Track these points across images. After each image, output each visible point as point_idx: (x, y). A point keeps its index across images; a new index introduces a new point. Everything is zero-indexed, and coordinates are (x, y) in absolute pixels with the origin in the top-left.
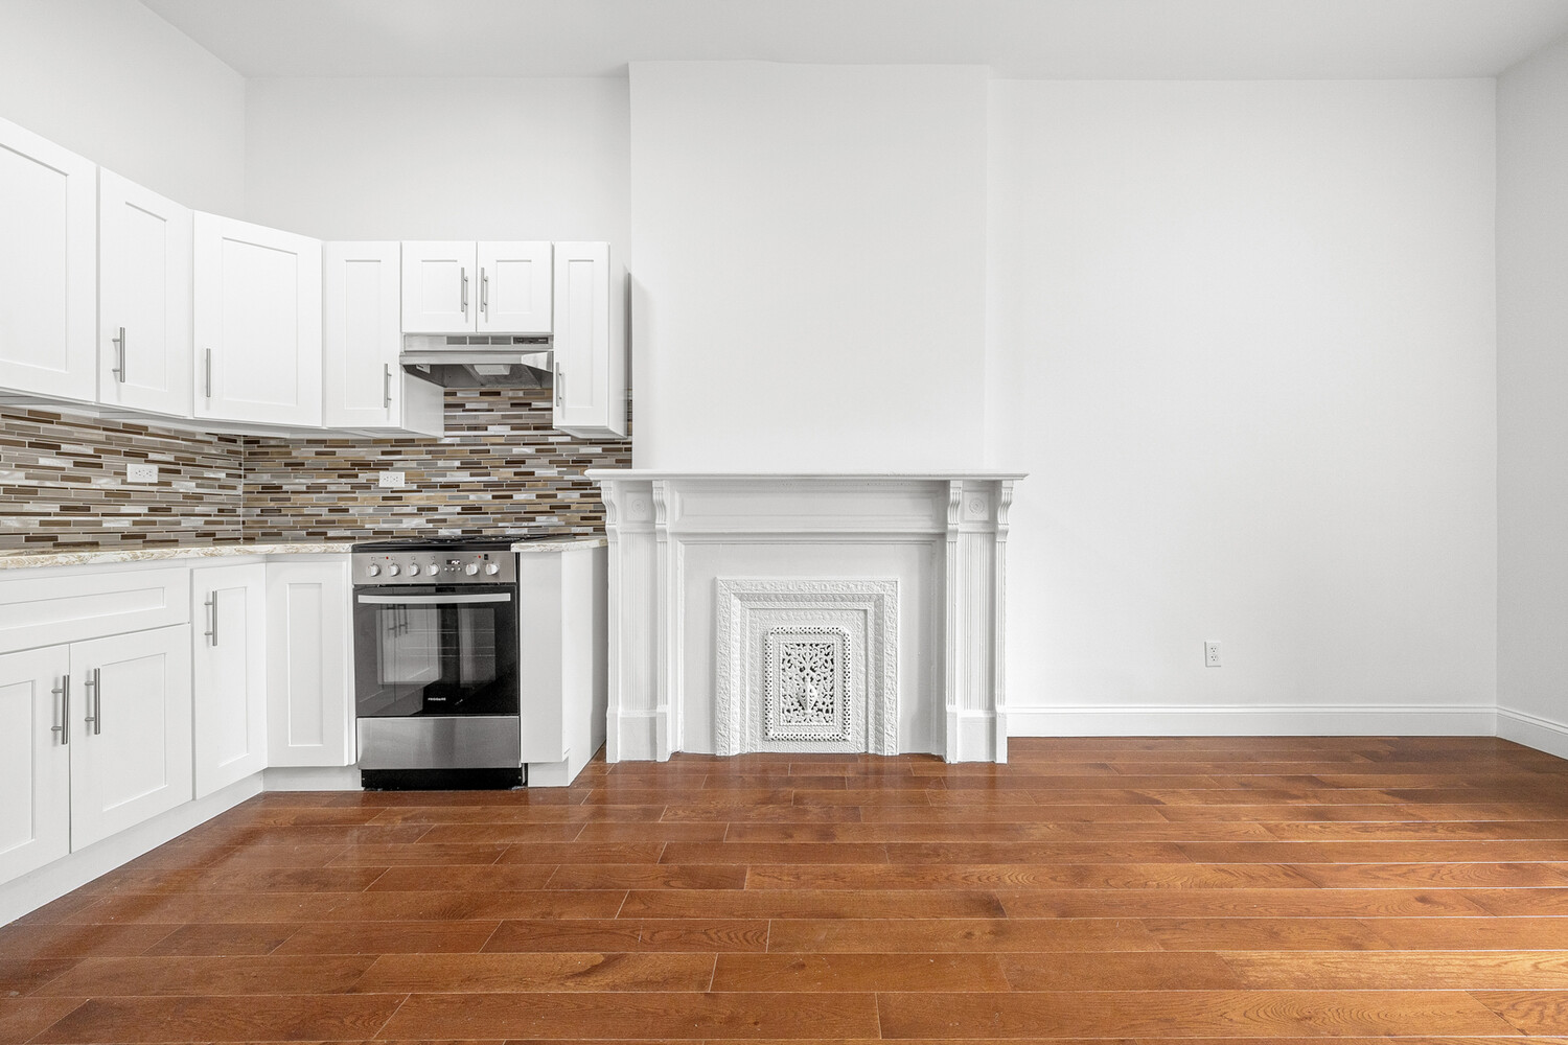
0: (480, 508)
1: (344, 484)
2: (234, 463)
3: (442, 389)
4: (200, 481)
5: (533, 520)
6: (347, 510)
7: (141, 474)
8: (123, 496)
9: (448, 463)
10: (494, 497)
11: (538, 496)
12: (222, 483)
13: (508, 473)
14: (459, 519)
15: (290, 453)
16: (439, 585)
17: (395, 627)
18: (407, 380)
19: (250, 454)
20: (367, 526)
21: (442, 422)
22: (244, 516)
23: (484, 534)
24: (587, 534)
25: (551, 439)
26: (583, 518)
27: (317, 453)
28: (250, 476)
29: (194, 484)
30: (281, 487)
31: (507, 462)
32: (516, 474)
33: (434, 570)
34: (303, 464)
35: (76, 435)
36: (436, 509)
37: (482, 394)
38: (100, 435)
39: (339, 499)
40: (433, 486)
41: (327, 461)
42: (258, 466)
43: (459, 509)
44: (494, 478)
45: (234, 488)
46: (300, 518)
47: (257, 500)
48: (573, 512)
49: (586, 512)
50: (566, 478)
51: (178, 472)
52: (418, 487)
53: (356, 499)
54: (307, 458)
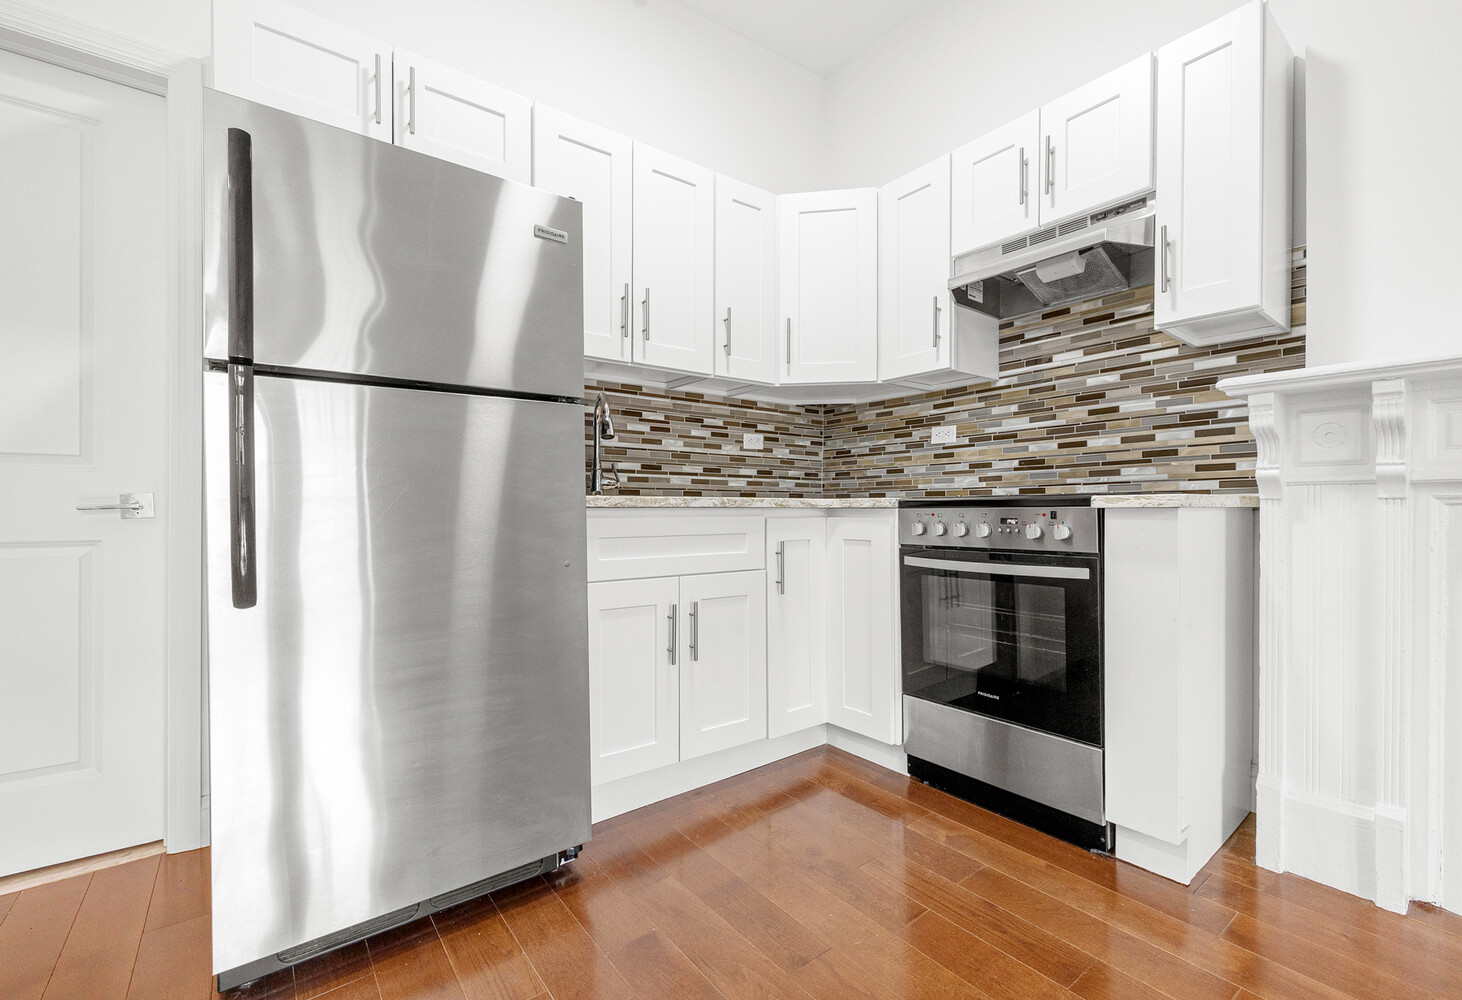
0: (1043, 461)
1: (899, 444)
2: (816, 431)
3: (996, 322)
4: (792, 448)
5: (1117, 473)
6: (902, 471)
7: (753, 441)
8: (739, 460)
9: (1003, 410)
10: (1061, 446)
11: (1124, 440)
12: (808, 450)
13: (1080, 413)
14: (1016, 476)
15: (856, 418)
16: (992, 550)
17: (947, 598)
18: (957, 312)
19: (828, 423)
20: (920, 487)
21: (996, 362)
22: (824, 480)
23: (1047, 493)
24: (1208, 492)
25: (1144, 358)
26: (1199, 468)
27: (878, 415)
28: (829, 443)
29: (788, 451)
30: (849, 452)
31: (1078, 399)
32: (1091, 413)
33: (985, 530)
34: (866, 428)
35: (713, 411)
36: (989, 465)
37: (1045, 317)
38: (726, 410)
39: (896, 459)
40: (986, 438)
41: (886, 422)
42: (833, 432)
43: (1016, 464)
44: (1060, 422)
45: (816, 454)
46: (864, 481)
47: (833, 464)
48: (1185, 458)
49: (1206, 457)
50: (1170, 409)
51: (777, 440)
52: (970, 440)
53: (909, 458)
54: (870, 421)
